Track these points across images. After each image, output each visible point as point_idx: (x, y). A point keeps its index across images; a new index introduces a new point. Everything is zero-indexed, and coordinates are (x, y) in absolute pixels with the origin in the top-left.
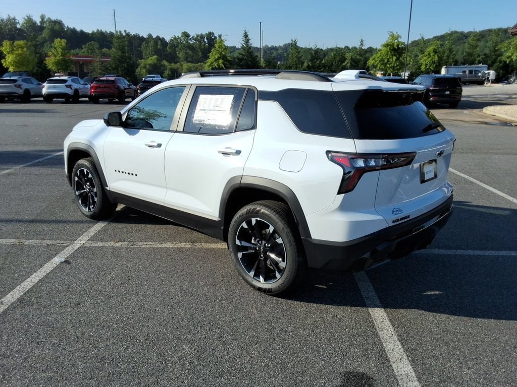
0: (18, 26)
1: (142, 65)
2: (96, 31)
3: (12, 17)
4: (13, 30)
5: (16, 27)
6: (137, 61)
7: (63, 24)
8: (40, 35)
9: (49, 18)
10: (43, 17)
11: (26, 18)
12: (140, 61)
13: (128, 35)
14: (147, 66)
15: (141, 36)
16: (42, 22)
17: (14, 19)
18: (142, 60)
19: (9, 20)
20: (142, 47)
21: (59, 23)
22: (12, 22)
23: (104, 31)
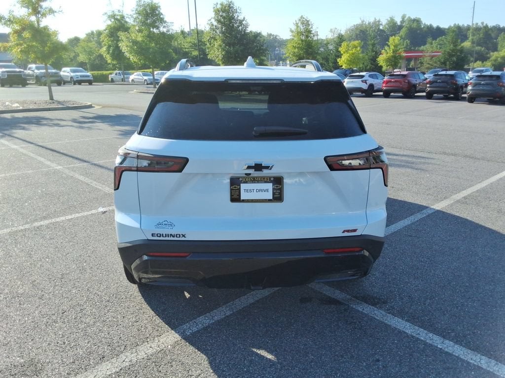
0: (381, 27)
1: (493, 58)
2: (452, 26)
3: (378, 19)
4: (376, 31)
5: (379, 28)
6: (489, 53)
7: (421, 22)
8: (398, 33)
9: (409, 17)
10: (403, 17)
11: (389, 19)
12: (492, 53)
13: (486, 27)
14: (499, 59)
15: (501, 27)
16: (403, 22)
17: (379, 21)
18: (495, 53)
19: (375, 22)
20: (499, 39)
21: (418, 21)
22: (377, 23)
23: (461, 24)
